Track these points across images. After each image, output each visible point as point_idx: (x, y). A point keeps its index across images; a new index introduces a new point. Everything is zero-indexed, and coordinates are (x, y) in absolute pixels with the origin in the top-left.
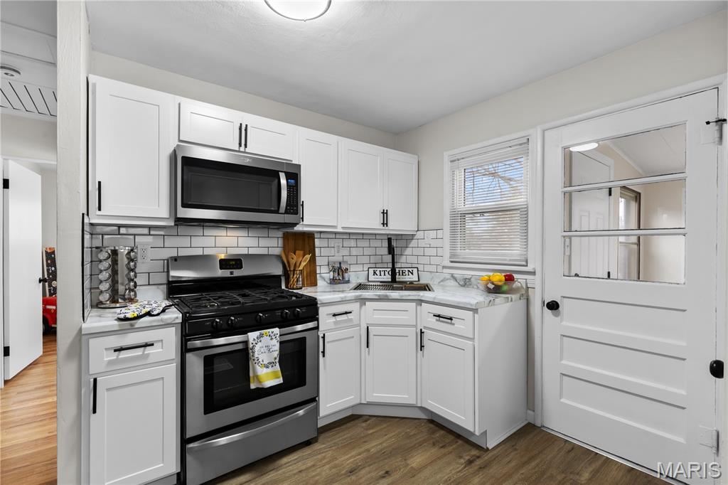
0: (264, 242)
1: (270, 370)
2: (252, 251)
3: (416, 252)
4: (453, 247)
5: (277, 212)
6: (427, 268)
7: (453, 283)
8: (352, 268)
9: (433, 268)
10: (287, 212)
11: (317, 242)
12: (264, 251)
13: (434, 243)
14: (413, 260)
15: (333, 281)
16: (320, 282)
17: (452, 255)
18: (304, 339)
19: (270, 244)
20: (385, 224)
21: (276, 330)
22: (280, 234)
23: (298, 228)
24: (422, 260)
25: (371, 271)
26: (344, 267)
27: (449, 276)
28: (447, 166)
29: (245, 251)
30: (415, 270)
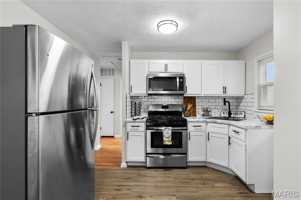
0: (176, 100)
1: (168, 139)
2: (173, 103)
3: (245, 104)
4: (259, 102)
5: (176, 90)
6: (249, 112)
7: (258, 119)
8: (213, 111)
9: (251, 112)
10: (179, 90)
11: (197, 100)
12: (177, 103)
13: (252, 100)
14: (243, 108)
15: (204, 115)
16: (198, 115)
17: (259, 106)
18: (181, 133)
19: (179, 101)
20: (225, 92)
21: (171, 128)
22: (182, 97)
23: (185, 95)
24: (247, 108)
25: (222, 112)
26: (209, 110)
27: (256, 116)
28: (256, 63)
29: (170, 103)
30: (243, 113)
